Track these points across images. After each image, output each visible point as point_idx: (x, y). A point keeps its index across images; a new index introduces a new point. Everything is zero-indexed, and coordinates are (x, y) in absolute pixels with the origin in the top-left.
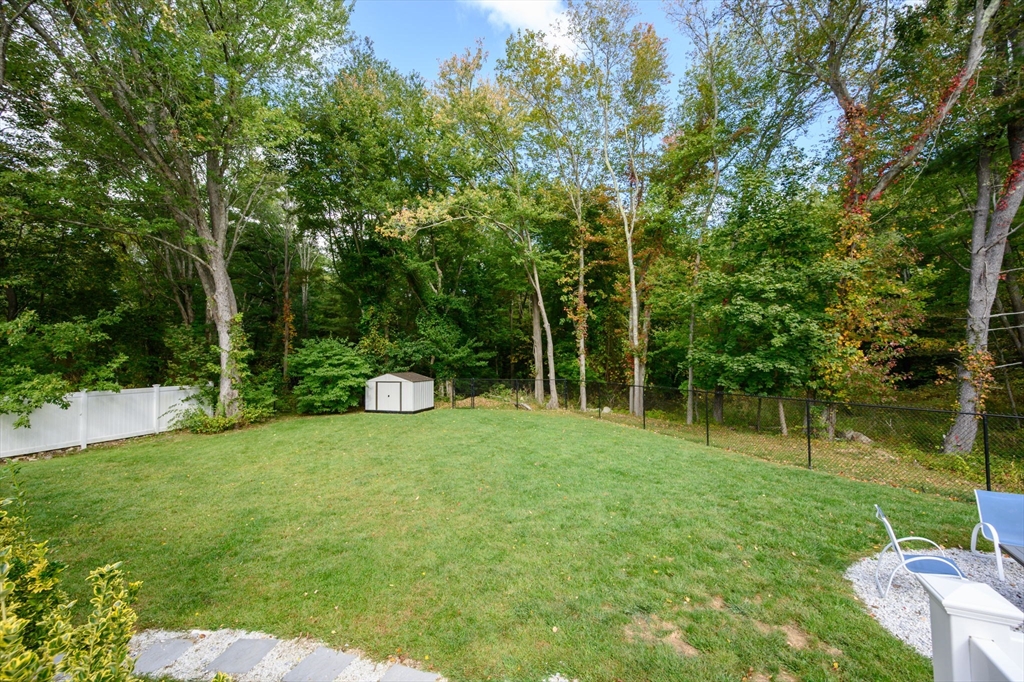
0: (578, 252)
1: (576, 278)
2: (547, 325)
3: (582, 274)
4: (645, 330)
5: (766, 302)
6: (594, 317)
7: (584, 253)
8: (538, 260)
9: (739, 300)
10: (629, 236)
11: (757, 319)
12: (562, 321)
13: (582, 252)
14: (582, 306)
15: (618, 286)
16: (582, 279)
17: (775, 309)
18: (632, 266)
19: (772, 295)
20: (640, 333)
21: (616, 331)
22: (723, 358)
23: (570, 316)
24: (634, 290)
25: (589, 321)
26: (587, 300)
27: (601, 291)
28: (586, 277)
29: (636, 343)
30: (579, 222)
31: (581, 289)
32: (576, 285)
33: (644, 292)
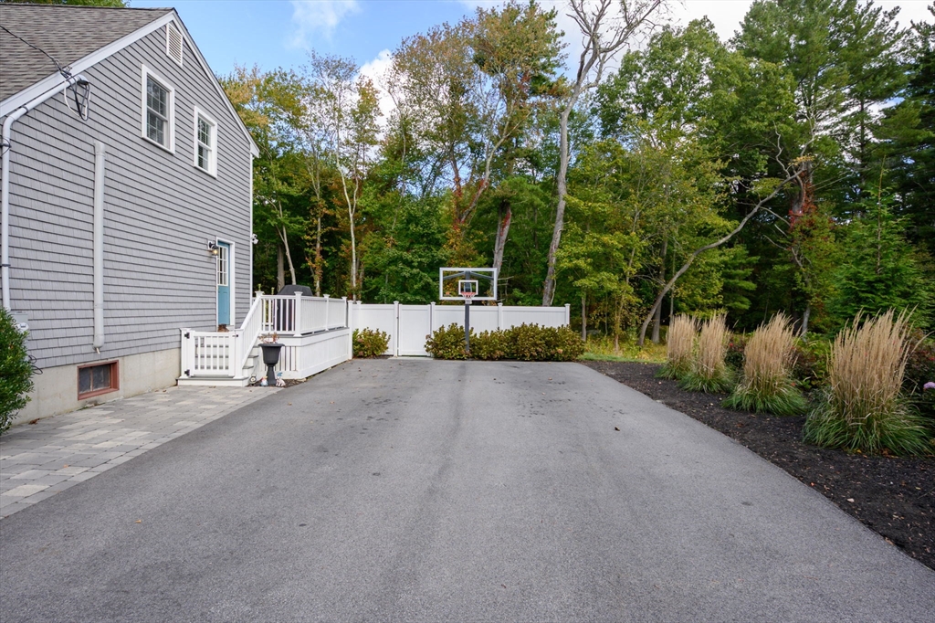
0: (317, 219)
1: (314, 237)
2: (292, 269)
3: (319, 235)
4: (361, 277)
5: (412, 267)
6: (327, 265)
7: (321, 222)
8: (287, 222)
9: (401, 265)
10: (351, 215)
11: (407, 275)
12: (303, 266)
13: (319, 220)
14: (319, 258)
15: (343, 248)
16: (319, 239)
17: (415, 271)
18: (353, 236)
19: (416, 264)
20: (357, 278)
21: (343, 276)
22: (395, 295)
23: (310, 263)
24: (354, 251)
25: (324, 268)
26: (322, 252)
27: (332, 247)
28: (322, 238)
29: (355, 285)
30: (317, 198)
31: (318, 246)
32: (314, 241)
33: (361, 253)
